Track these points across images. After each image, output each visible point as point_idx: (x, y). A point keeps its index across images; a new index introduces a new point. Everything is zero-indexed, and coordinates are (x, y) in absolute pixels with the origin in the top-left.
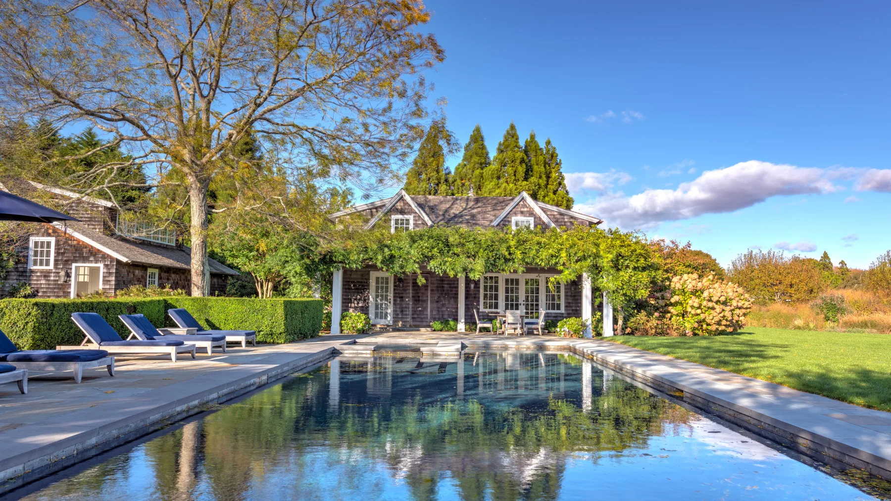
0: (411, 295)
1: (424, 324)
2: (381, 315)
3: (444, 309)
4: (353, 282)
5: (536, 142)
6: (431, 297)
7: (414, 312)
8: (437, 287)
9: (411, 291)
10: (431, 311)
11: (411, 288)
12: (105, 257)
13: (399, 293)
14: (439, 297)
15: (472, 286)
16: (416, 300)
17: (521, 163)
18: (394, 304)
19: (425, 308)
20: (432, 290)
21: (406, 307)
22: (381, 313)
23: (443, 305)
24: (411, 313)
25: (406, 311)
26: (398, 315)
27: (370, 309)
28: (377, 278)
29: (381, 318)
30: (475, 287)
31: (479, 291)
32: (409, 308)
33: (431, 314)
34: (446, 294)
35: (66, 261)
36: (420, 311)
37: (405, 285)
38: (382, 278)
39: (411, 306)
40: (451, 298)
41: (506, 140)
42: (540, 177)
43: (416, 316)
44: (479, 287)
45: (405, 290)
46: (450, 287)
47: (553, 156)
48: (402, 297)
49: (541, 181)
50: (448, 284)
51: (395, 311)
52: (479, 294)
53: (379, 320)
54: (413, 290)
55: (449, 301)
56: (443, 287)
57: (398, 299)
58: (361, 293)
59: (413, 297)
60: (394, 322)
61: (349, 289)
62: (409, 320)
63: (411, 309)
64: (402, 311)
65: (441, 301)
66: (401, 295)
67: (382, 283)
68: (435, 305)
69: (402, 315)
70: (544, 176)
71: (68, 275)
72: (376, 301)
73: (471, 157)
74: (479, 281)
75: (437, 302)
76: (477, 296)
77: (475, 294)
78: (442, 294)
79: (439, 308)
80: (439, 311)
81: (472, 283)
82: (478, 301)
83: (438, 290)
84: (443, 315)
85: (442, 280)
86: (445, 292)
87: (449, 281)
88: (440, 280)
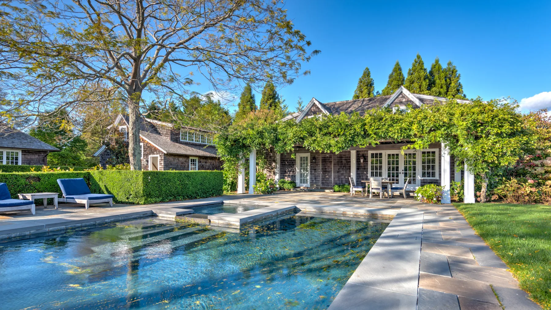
0: (321, 168)
1: (330, 187)
2: (303, 181)
3: (343, 177)
4: (286, 161)
5: (439, 65)
6: (334, 169)
7: (323, 179)
8: (338, 162)
9: (321, 165)
10: (334, 178)
11: (321, 163)
12: (160, 151)
13: (313, 167)
14: (339, 169)
15: (362, 161)
16: (324, 171)
17: (425, 79)
18: (311, 174)
19: (330, 176)
20: (334, 164)
21: (318, 176)
22: (304, 180)
23: (342, 174)
24: (321, 179)
25: (318, 178)
26: (313, 181)
27: (297, 177)
28: (301, 158)
29: (304, 183)
30: (364, 161)
31: (367, 164)
32: (320, 176)
33: (334, 180)
34: (344, 167)
35: (147, 154)
36: (327, 178)
37: (317, 161)
38: (304, 157)
39: (321, 175)
40: (347, 169)
41: (414, 66)
42: (442, 87)
43: (324, 182)
44: (367, 161)
45: (317, 165)
46: (347, 162)
47: (453, 72)
48: (315, 169)
49: (441, 90)
50: (345, 160)
51: (311, 178)
52: (367, 166)
53: (302, 184)
54: (322, 164)
55: (346, 171)
56: (342, 162)
57: (313, 171)
58: (292, 167)
59: (322, 169)
60: (311, 185)
61: (285, 165)
62: (319, 184)
63: (321, 177)
64: (316, 179)
65: (340, 171)
66: (315, 168)
67: (304, 161)
68: (337, 174)
69: (316, 181)
70: (445, 87)
71: (147, 161)
72: (301, 172)
73: (392, 81)
74: (368, 157)
75: (338, 172)
76: (366, 167)
77: (365, 166)
78: (341, 167)
79: (339, 176)
80: (339, 178)
81: (362, 158)
82: (367, 171)
83: (338, 164)
84: (342, 181)
85: (341, 157)
86: (343, 165)
87: (346, 157)
88: (340, 157)
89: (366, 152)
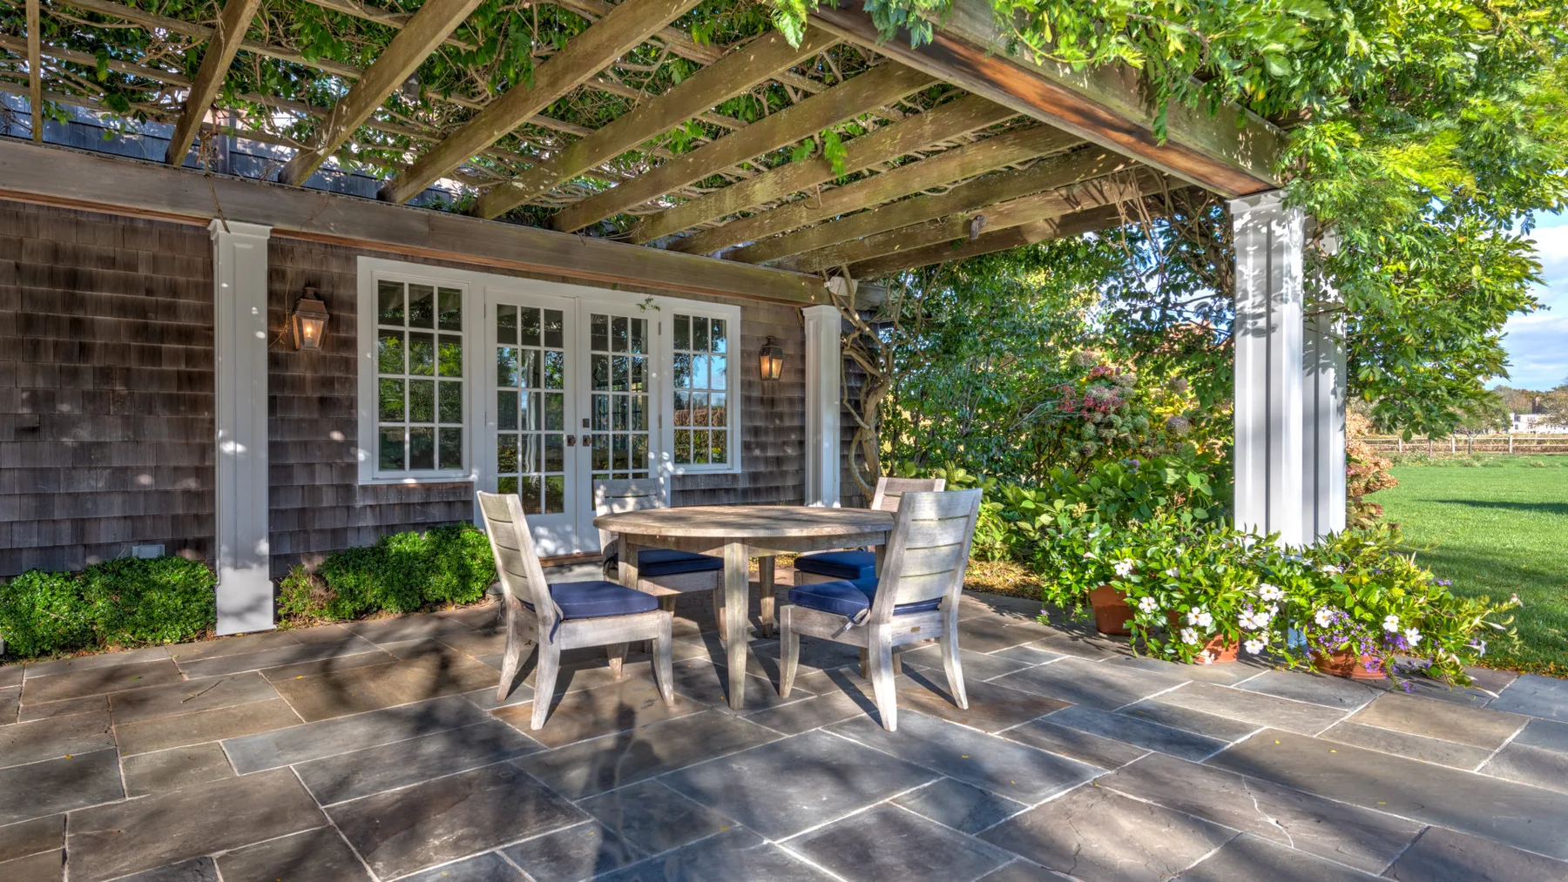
3: (94, 482)
8: (28, 322)
14: (41, 399)
15: (311, 330)
23: (86, 454)
30: (324, 341)
31: (351, 364)
34: (105, 375)
40: (149, 402)
44: (352, 343)
46: (142, 331)
50: (122, 308)
52: (355, 382)
56: (77, 325)
65: (58, 425)
74: (352, 307)
75: (30, 431)
76: (339, 393)
77: (328, 383)
78: (75, 375)
79: (40, 474)
80: (43, 499)
81: (309, 314)
82: (350, 426)
83: (35, 349)
84: (80, 525)
85: (73, 279)
86: (97, 362)
87: (129, 285)
88: (52, 277)
89: (335, 268)
